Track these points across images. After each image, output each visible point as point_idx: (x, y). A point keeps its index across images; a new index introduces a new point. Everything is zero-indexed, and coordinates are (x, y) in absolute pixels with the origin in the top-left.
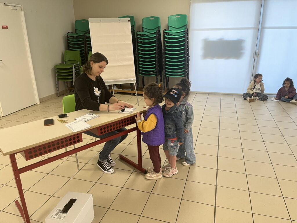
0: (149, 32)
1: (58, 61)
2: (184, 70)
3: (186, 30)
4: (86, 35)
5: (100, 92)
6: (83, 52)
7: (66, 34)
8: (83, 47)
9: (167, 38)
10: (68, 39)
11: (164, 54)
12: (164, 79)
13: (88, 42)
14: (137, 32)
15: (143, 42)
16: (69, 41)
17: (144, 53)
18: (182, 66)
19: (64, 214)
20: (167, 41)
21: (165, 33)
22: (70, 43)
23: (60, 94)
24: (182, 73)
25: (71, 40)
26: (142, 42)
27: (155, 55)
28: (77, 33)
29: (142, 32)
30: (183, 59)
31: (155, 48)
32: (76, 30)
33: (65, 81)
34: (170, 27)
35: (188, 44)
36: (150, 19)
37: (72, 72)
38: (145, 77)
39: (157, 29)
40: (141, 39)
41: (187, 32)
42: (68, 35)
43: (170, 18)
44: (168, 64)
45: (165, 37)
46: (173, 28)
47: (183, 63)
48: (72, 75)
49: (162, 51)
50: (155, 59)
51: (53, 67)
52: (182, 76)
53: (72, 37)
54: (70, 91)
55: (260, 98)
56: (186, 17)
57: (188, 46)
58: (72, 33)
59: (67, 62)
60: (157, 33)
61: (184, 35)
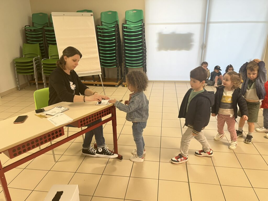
0: (108, 27)
1: (17, 54)
2: (142, 62)
3: (143, 24)
4: (45, 28)
5: (74, 86)
6: (42, 45)
7: (23, 28)
8: (42, 40)
10: (26, 32)
11: (123, 47)
12: (124, 70)
13: (47, 36)
14: (97, 26)
15: (103, 35)
16: (27, 35)
17: (104, 46)
18: (141, 58)
20: (126, 34)
21: (123, 27)
22: (27, 37)
23: (20, 88)
24: (141, 64)
25: (29, 33)
26: (101, 35)
27: (114, 48)
28: (34, 26)
29: (101, 25)
30: (141, 51)
31: (114, 41)
32: (33, 23)
33: (25, 74)
34: (127, 21)
35: (145, 37)
36: (108, 13)
37: (33, 65)
38: (106, 68)
39: (116, 23)
40: (100, 32)
41: (144, 26)
42: (25, 29)
44: (127, 55)
45: (123, 31)
46: (130, 22)
47: (141, 55)
48: (33, 68)
49: (121, 43)
50: (115, 51)
51: (12, 61)
52: (141, 67)
53: (29, 31)
54: (31, 85)
55: (208, 84)
56: (142, 12)
57: (145, 39)
58: (29, 26)
59: (26, 55)
60: (116, 27)
61: (141, 29)
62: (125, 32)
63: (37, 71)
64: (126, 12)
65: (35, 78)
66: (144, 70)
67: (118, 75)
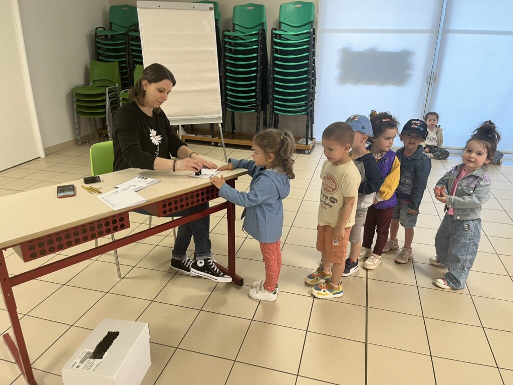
0: (245, 33)
1: (78, 80)
2: (306, 104)
3: (312, 30)
4: (131, 33)
5: (159, 138)
6: (124, 65)
7: (92, 31)
8: (124, 56)
9: (276, 44)
10: (97, 40)
11: (272, 73)
12: (270, 117)
13: (133, 48)
14: (224, 31)
15: (235, 50)
16: (98, 45)
17: (235, 71)
18: (304, 96)
19: (97, 360)
20: (278, 49)
21: (274, 35)
22: (100, 48)
23: (83, 141)
24: (303, 108)
26: (231, 49)
27: (255, 74)
28: (113, 29)
29: (233, 31)
30: (305, 83)
31: (255, 61)
32: (111, 23)
33: (92, 117)
34: (282, 24)
35: (314, 56)
36: (248, 8)
37: (104, 100)
38: (237, 113)
39: (260, 27)
40: (230, 44)
41: (314, 34)
42: (96, 33)
43: (283, 8)
44: (277, 91)
45: (274, 43)
46: (288, 26)
47: (304, 90)
48: (104, 107)
49: (268, 67)
50: (254, 82)
51: (69, 91)
52: (303, 113)
53: (104, 37)
54: (102, 137)
55: (435, 156)
56: (313, 8)
57: (314, 60)
58: (104, 29)
59: (95, 82)
60: (260, 35)
61: (308, 39)
63: (111, 111)
64: (281, 6)
65: (107, 124)
66: (308, 121)
67: (258, 127)
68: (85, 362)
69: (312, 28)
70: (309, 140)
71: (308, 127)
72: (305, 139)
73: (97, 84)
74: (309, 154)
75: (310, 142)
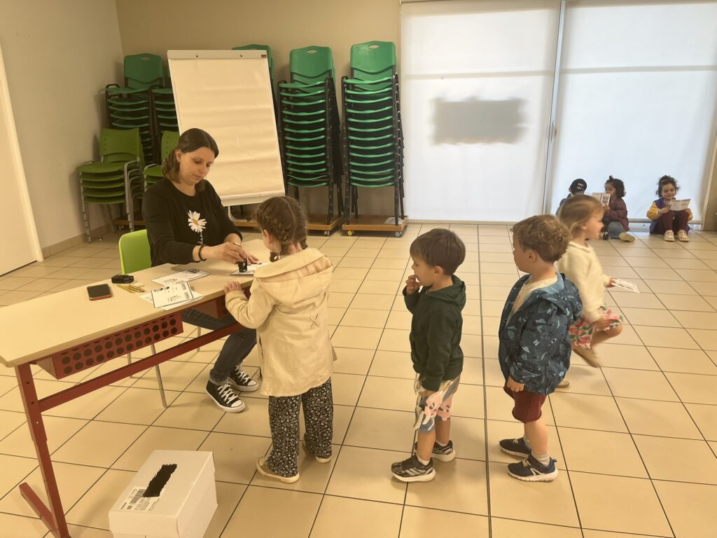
0: (306, 83)
1: (86, 155)
2: (393, 171)
3: (394, 77)
4: (154, 91)
5: (202, 223)
6: (147, 132)
7: (102, 90)
8: (147, 121)
9: (349, 96)
10: (108, 100)
11: (345, 135)
12: (346, 192)
13: (160, 109)
14: (279, 83)
15: (294, 106)
16: (110, 107)
17: (297, 133)
18: (389, 161)
19: (152, 498)
20: (351, 103)
21: (345, 85)
22: (112, 112)
23: (93, 237)
24: (389, 177)
25: (115, 103)
26: (291, 105)
27: (323, 137)
28: (129, 85)
29: (291, 82)
30: (389, 145)
31: (322, 120)
32: (126, 79)
33: (105, 203)
34: (355, 71)
35: (399, 109)
36: (309, 52)
37: (123, 180)
38: (302, 188)
39: (327, 76)
40: (288, 98)
41: (397, 82)
42: (107, 92)
43: (355, 50)
44: (354, 157)
45: (345, 95)
46: (363, 74)
47: (389, 154)
48: (123, 189)
49: (341, 126)
50: (323, 146)
51: (73, 171)
52: (390, 184)
53: (117, 97)
54: (118, 229)
56: (393, 49)
57: (399, 115)
58: (117, 86)
59: (108, 157)
60: (327, 86)
61: (390, 89)
62: (349, 98)
63: (133, 194)
64: (352, 47)
65: (128, 212)
66: (396, 194)
67: (331, 205)
68: (138, 502)
69: (394, 74)
70: (399, 219)
71: (396, 201)
72: (394, 218)
73: (111, 159)
74: (401, 236)
75: (400, 222)
